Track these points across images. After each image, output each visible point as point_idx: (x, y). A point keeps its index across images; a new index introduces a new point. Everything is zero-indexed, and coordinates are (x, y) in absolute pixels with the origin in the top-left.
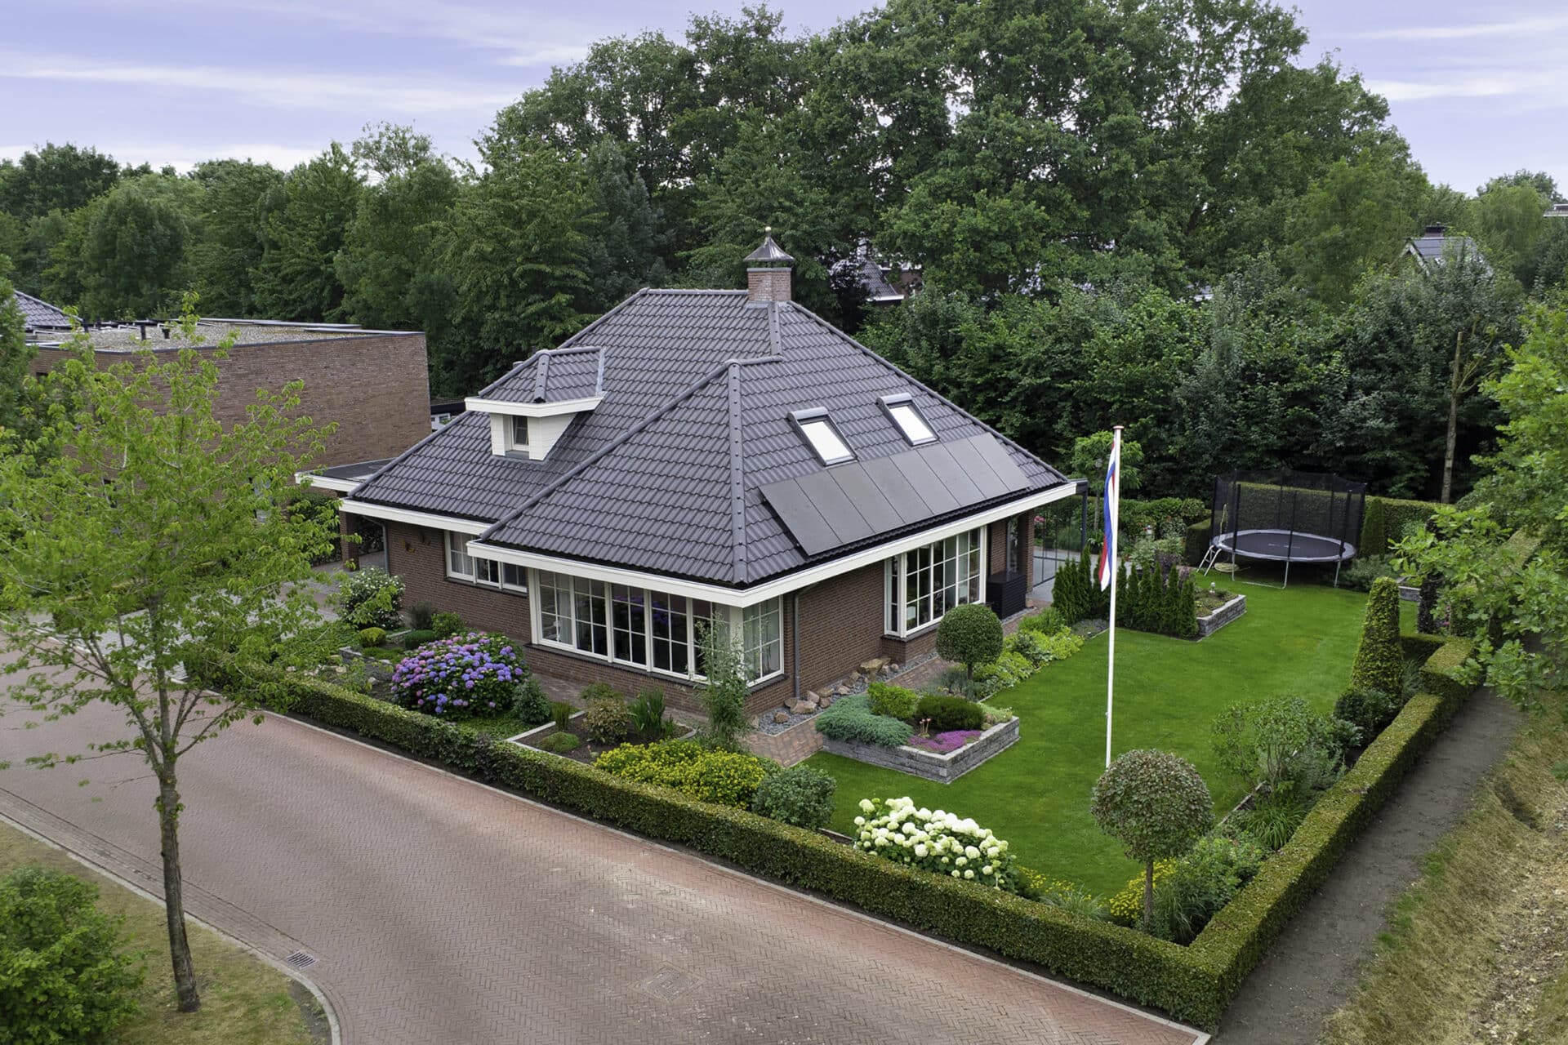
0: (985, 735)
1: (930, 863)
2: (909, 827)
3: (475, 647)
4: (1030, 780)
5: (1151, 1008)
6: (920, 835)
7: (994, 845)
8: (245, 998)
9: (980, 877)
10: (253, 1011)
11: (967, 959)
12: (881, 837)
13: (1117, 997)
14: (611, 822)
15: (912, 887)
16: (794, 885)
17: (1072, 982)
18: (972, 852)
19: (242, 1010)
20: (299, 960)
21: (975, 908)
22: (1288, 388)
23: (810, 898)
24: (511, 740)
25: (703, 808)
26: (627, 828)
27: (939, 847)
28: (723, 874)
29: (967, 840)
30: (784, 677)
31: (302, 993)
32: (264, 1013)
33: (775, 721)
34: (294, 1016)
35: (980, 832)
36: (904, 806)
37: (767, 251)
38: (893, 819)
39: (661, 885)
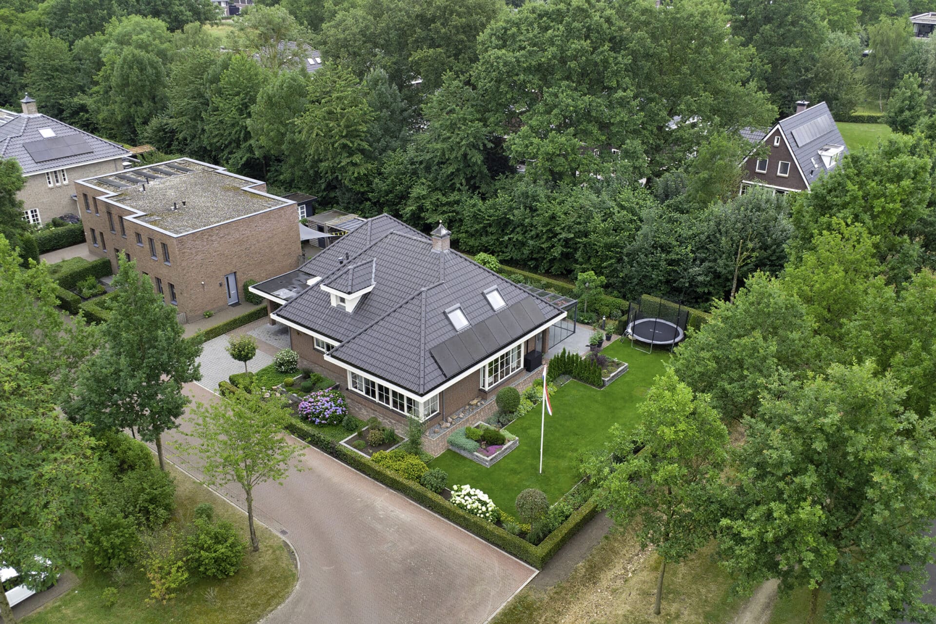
0: (505, 447)
1: (471, 511)
2: (467, 498)
3: (328, 399)
4: (516, 466)
5: (526, 562)
6: (470, 501)
7: (491, 505)
8: (271, 547)
9: (486, 518)
10: (274, 551)
11: (480, 542)
12: (458, 500)
13: (517, 557)
14: (377, 480)
15: (465, 519)
16: (432, 510)
17: (506, 552)
18: (484, 509)
19: (270, 552)
20: (284, 532)
21: (482, 528)
22: (669, 257)
23: (436, 515)
24: (342, 442)
25: (405, 482)
26: (381, 482)
27: (475, 506)
28: (411, 504)
29: (484, 504)
30: (439, 414)
31: (286, 545)
32: (278, 552)
33: (434, 432)
34: (285, 554)
35: (488, 501)
36: (466, 488)
37: (439, 231)
38: (464, 492)
39: (391, 508)
